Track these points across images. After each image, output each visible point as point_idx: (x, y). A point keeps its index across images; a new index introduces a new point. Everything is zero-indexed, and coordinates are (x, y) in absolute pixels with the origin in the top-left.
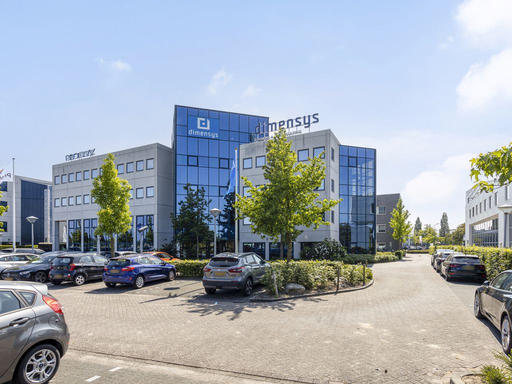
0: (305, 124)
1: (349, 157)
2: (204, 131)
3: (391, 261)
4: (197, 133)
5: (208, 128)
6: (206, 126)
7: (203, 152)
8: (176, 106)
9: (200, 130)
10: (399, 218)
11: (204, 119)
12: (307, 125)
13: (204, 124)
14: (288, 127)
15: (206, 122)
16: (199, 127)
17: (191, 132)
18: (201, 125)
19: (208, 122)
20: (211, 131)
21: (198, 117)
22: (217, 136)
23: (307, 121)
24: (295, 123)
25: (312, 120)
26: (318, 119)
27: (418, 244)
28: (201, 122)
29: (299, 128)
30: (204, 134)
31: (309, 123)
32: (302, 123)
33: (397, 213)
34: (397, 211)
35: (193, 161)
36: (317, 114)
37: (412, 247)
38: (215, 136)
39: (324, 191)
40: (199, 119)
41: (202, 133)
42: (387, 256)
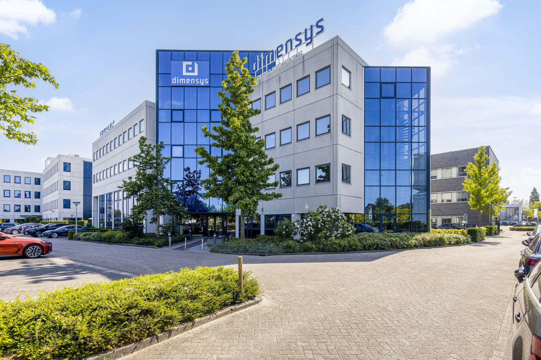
0: (306, 39)
1: (381, 83)
2: (190, 77)
3: (450, 244)
4: (182, 81)
5: (196, 73)
6: (193, 71)
7: (190, 104)
8: (158, 52)
9: (186, 77)
10: (478, 176)
11: (190, 63)
12: (309, 41)
13: (190, 69)
14: (286, 52)
15: (193, 66)
16: (185, 73)
17: (175, 81)
18: (188, 71)
19: (196, 65)
20: (199, 77)
21: (184, 60)
22: (207, 82)
23: (309, 35)
24: (295, 43)
25: (316, 30)
26: (322, 27)
27: (530, 219)
28: (187, 66)
29: (300, 48)
30: (190, 82)
31: (311, 38)
32: (303, 41)
33: (475, 168)
34: (474, 166)
35: (178, 116)
36: (322, 20)
37: (524, 223)
38: (205, 82)
39: (329, 135)
40: (185, 64)
41: (188, 81)
42: (439, 235)
